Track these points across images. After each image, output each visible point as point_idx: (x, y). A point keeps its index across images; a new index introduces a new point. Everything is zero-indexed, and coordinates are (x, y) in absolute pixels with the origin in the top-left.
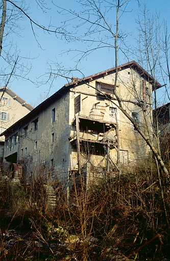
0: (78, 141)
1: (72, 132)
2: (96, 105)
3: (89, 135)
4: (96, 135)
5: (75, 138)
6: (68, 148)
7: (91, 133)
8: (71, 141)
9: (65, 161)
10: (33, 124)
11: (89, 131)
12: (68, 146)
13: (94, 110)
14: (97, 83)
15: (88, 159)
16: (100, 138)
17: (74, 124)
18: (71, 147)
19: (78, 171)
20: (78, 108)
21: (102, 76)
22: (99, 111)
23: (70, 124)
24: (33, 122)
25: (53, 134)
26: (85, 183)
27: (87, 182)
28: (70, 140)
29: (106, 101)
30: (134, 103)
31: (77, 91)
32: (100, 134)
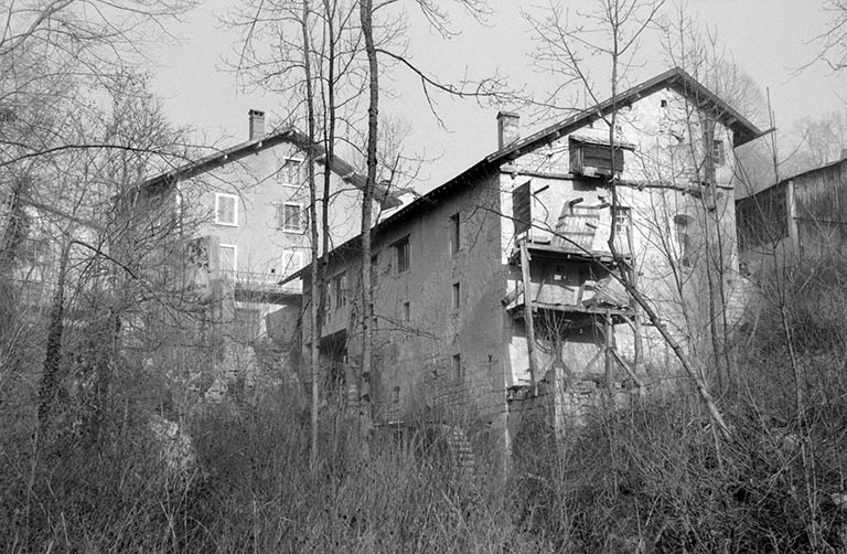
0: (529, 311)
1: (511, 284)
2: (571, 204)
3: (558, 289)
4: (577, 288)
5: (520, 302)
6: (502, 325)
7: (563, 284)
8: (508, 307)
9: (495, 360)
10: (394, 251)
11: (558, 277)
12: (500, 321)
13: (567, 220)
14: (573, 141)
15: (556, 352)
16: (588, 295)
17: (515, 261)
18: (508, 325)
19: (531, 389)
20: (523, 219)
21: (588, 120)
22: (583, 221)
23: (505, 261)
24: (395, 245)
25: (457, 286)
26: (552, 420)
27: (557, 419)
28: (505, 304)
29: (601, 191)
30: (681, 190)
31: (519, 169)
32: (587, 283)
